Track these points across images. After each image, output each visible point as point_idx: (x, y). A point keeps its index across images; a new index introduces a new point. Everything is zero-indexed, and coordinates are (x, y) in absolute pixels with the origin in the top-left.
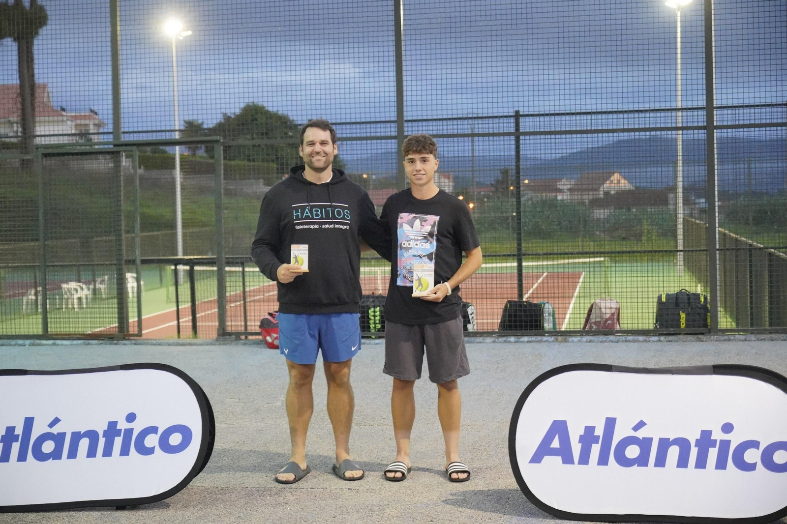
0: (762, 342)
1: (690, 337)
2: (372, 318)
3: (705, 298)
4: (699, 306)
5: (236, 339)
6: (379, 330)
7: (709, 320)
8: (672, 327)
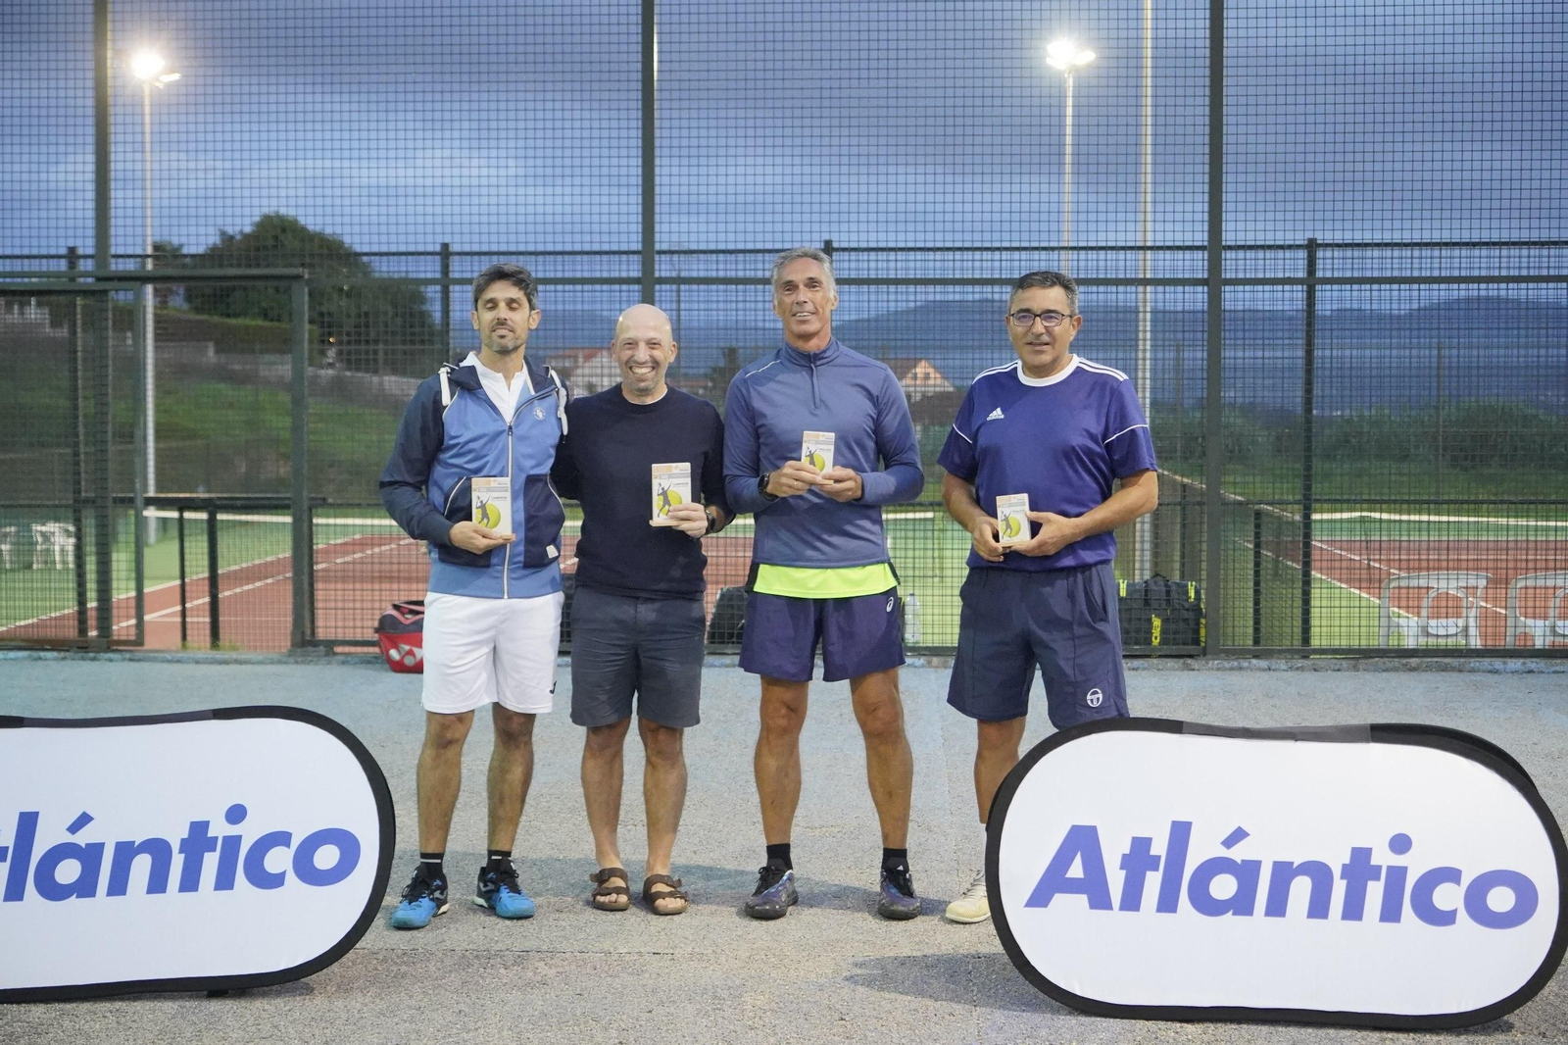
1: (1170, 663)
3: (1198, 591)
4: (1186, 605)
5: (327, 654)
7: (1203, 632)
8: (1136, 644)
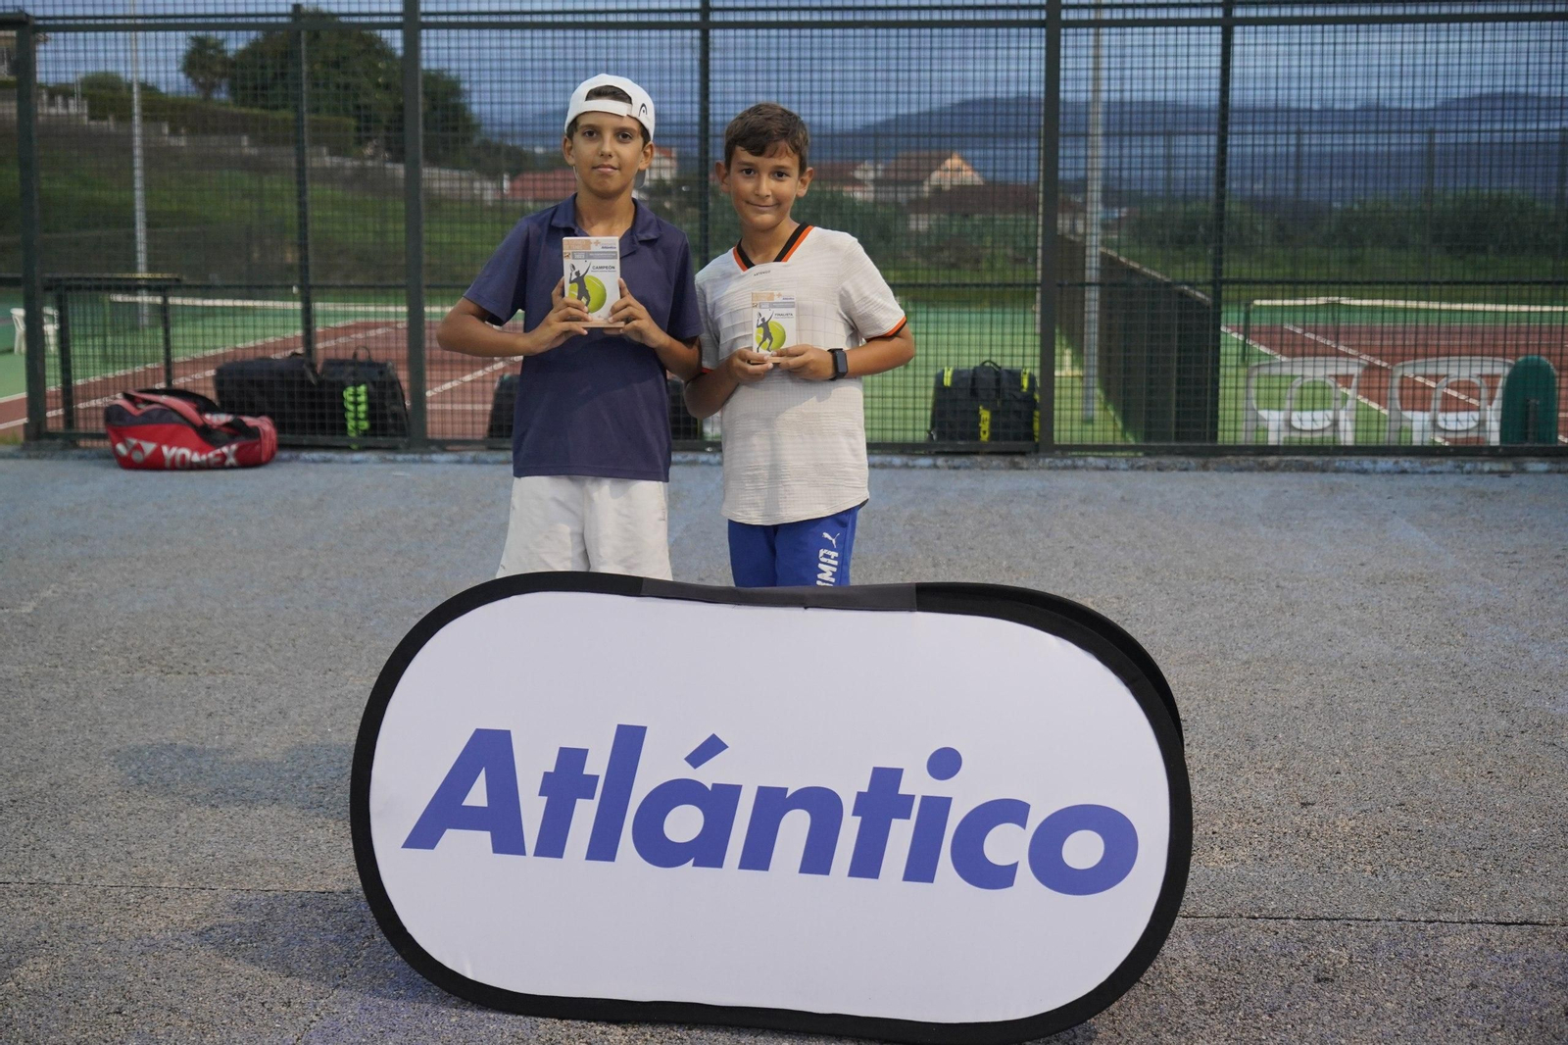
0: (1141, 473)
1: (996, 461)
2: (351, 407)
3: (1032, 379)
4: (1019, 396)
5: (64, 448)
6: (365, 433)
7: (1036, 426)
8: (962, 439)
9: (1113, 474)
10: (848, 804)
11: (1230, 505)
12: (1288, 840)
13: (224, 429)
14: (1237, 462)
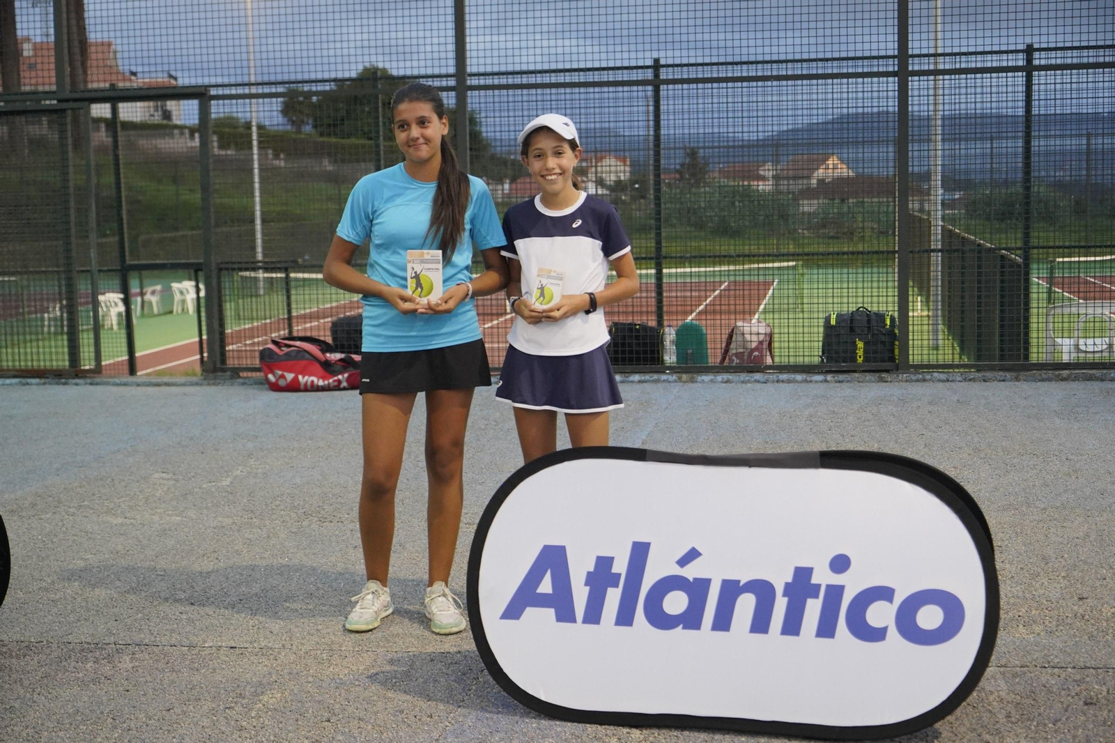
1: (868, 376)
3: (892, 319)
4: (883, 331)
5: (232, 377)
7: (897, 352)
8: (844, 362)
9: (952, 384)
10: (779, 590)
11: (1034, 404)
12: (1069, 621)
13: (339, 363)
14: (1041, 375)
